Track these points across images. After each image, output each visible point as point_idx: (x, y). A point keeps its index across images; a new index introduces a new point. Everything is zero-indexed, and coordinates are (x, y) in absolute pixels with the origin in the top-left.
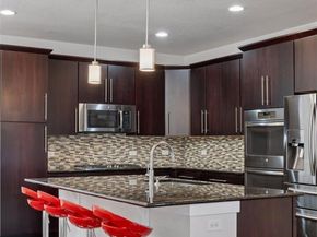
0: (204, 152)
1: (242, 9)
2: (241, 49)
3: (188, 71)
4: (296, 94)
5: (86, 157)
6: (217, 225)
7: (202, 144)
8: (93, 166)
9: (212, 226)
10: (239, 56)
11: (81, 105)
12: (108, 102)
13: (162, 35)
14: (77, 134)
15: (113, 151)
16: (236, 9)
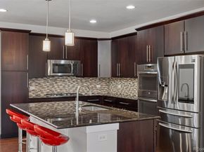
0: (119, 86)
1: (133, 7)
2: (136, 29)
3: (110, 41)
4: (165, 56)
5: (53, 89)
6: (104, 138)
7: (119, 82)
8: (57, 95)
9: (101, 138)
10: (135, 34)
11: (49, 61)
12: (65, 59)
13: (93, 21)
14: (47, 76)
15: (69, 86)
16: (131, 7)
